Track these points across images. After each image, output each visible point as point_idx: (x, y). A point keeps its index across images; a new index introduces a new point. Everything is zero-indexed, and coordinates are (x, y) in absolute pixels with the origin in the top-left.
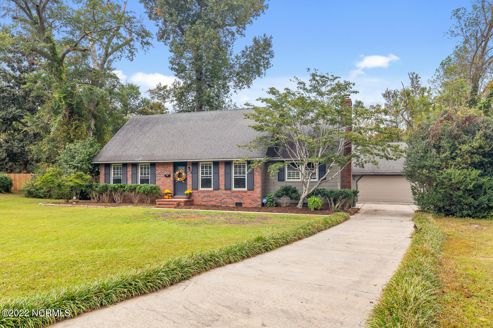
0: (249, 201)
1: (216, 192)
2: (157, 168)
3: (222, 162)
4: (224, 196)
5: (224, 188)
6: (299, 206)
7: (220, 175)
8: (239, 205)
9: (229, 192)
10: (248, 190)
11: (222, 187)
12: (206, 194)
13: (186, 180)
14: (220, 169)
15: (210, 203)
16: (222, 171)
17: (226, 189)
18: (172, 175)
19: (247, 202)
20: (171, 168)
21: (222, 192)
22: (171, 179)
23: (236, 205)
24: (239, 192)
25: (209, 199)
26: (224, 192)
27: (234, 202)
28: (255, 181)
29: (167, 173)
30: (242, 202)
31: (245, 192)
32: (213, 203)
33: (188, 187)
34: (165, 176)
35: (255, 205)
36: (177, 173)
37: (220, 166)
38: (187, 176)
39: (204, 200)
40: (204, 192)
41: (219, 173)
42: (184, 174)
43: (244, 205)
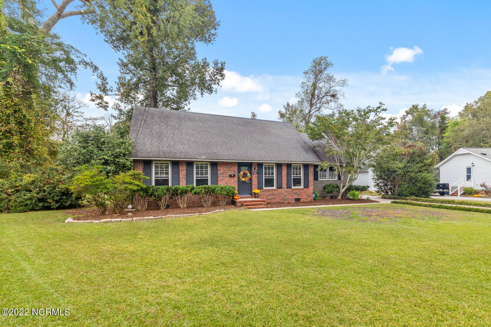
0: (305, 197)
1: (279, 190)
2: (219, 168)
3: (285, 164)
4: (286, 194)
5: (286, 187)
6: (339, 198)
7: (283, 176)
8: (298, 200)
9: (290, 190)
10: (305, 187)
11: (284, 185)
12: (271, 193)
13: (251, 179)
14: (283, 170)
15: (274, 201)
16: (284, 172)
17: (287, 188)
18: (236, 176)
19: (304, 198)
20: (236, 169)
21: (284, 190)
22: (236, 179)
23: (295, 201)
24: (298, 189)
25: (273, 197)
26: (286, 190)
27: (294, 198)
28: (309, 180)
29: (232, 173)
30: (300, 197)
31: (302, 189)
32: (277, 200)
33: (253, 186)
34: (230, 176)
35: (309, 200)
36: (242, 173)
37: (283, 168)
38: (251, 176)
39: (269, 198)
40: (268, 190)
41: (281, 174)
42: (249, 174)
43: (301, 200)
